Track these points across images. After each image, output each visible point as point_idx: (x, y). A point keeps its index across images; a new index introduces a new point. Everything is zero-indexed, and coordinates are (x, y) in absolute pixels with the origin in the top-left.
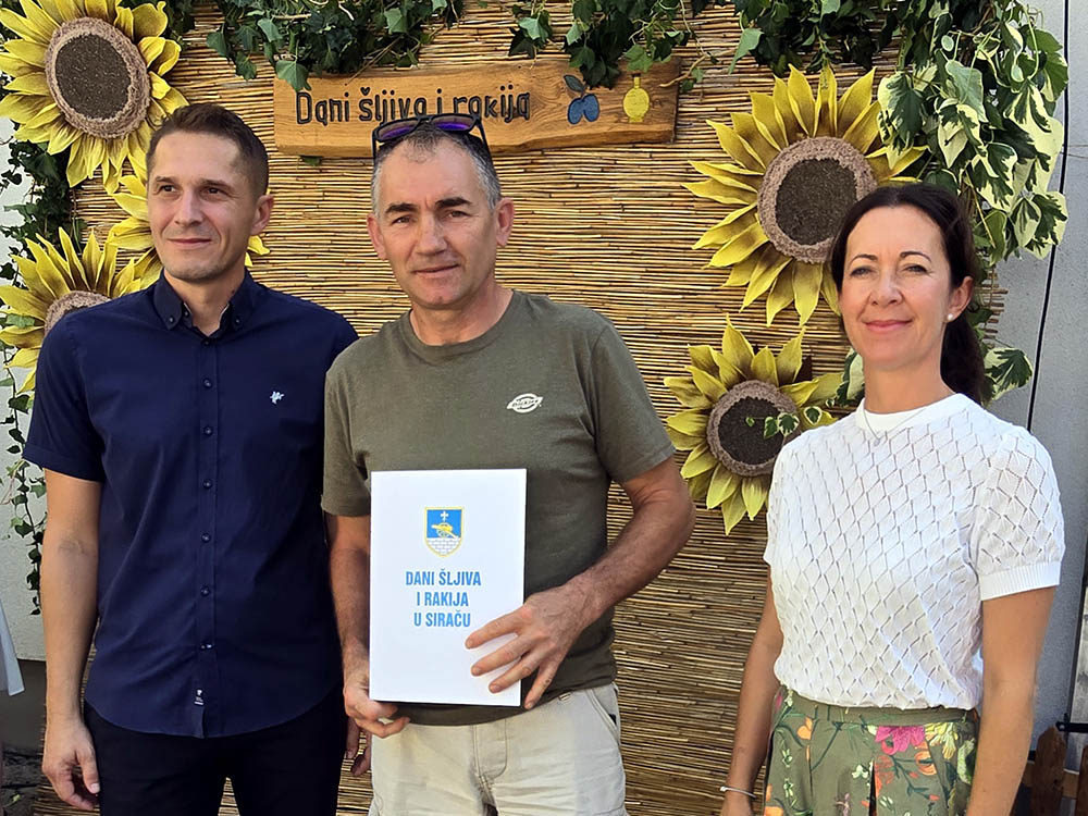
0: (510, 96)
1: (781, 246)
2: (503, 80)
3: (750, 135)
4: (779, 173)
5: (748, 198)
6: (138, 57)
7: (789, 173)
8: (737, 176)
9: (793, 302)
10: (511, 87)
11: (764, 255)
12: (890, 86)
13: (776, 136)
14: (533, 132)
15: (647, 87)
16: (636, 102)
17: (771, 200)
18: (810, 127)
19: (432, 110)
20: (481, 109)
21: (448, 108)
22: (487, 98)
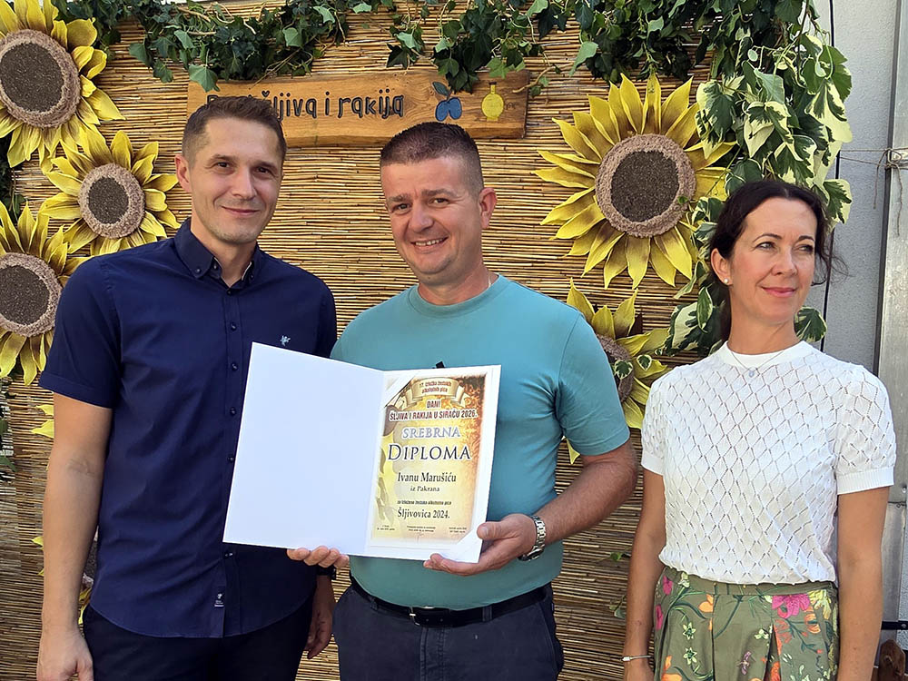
1: (615, 222)
2: (381, 85)
3: (589, 131)
4: (613, 163)
5: (588, 182)
6: (71, 63)
7: (621, 162)
8: (578, 164)
9: (627, 270)
10: (387, 91)
11: (601, 230)
12: (707, 91)
13: (611, 133)
15: (501, 93)
16: (493, 104)
17: (606, 185)
18: (639, 126)
19: (320, 108)
20: (362, 107)
21: (334, 107)
22: (367, 99)
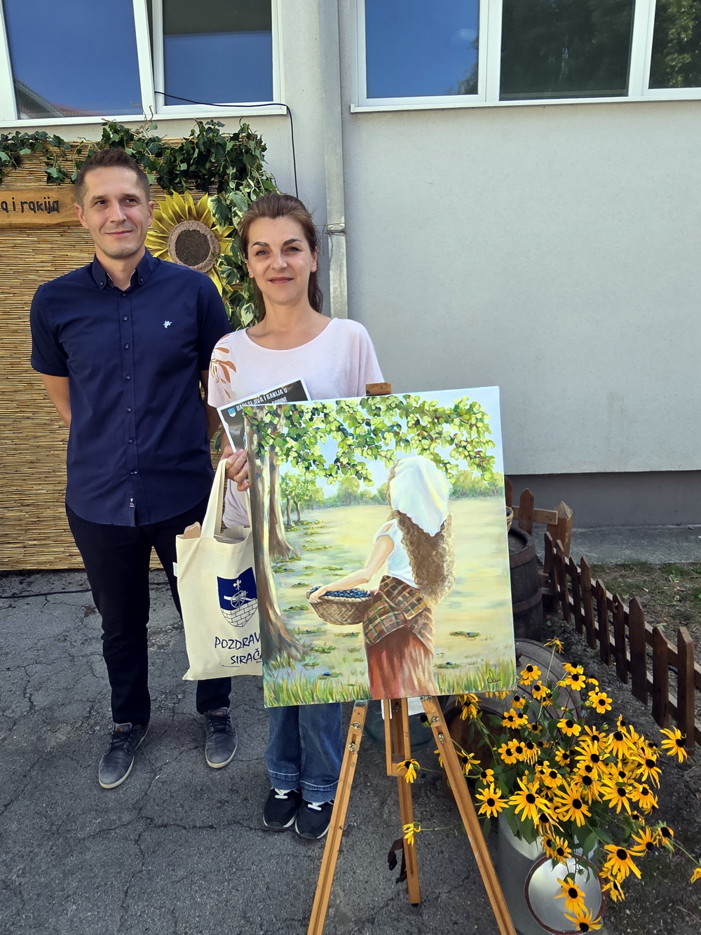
0: (49, 202)
2: (45, 194)
3: (160, 219)
4: (175, 236)
5: (164, 246)
7: (179, 236)
8: (157, 237)
10: (49, 198)
12: (212, 201)
13: (172, 220)
14: (62, 218)
17: (173, 247)
18: (186, 217)
19: (10, 207)
20: (35, 207)
21: (18, 207)
22: (37, 202)
